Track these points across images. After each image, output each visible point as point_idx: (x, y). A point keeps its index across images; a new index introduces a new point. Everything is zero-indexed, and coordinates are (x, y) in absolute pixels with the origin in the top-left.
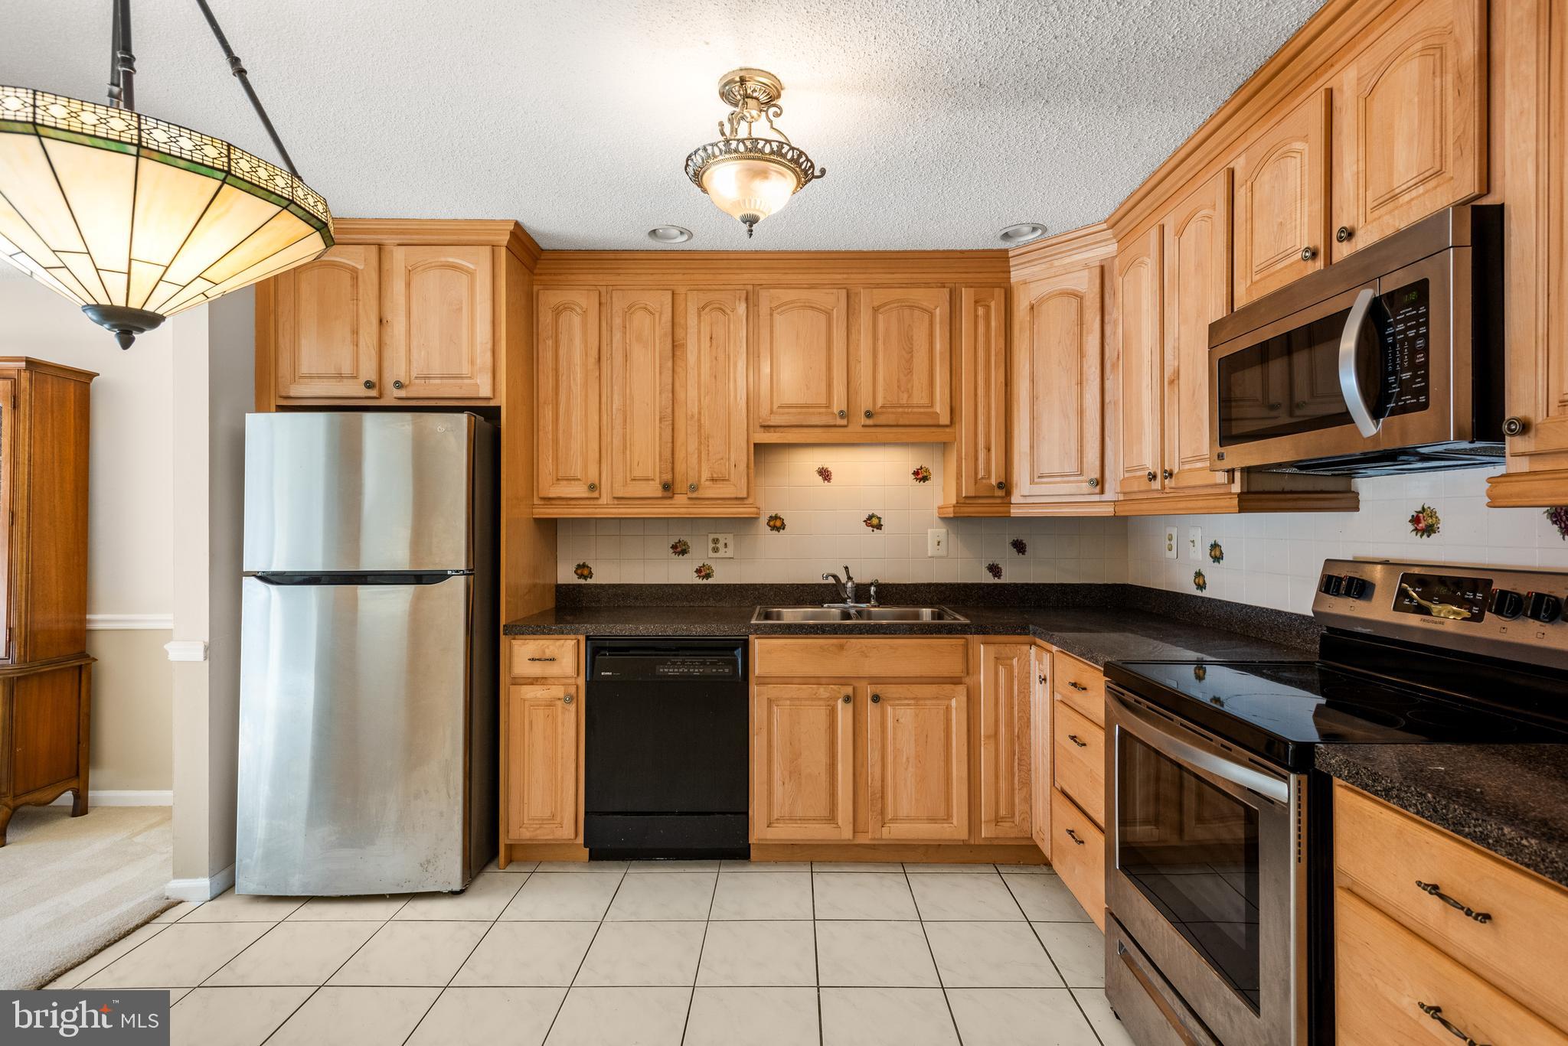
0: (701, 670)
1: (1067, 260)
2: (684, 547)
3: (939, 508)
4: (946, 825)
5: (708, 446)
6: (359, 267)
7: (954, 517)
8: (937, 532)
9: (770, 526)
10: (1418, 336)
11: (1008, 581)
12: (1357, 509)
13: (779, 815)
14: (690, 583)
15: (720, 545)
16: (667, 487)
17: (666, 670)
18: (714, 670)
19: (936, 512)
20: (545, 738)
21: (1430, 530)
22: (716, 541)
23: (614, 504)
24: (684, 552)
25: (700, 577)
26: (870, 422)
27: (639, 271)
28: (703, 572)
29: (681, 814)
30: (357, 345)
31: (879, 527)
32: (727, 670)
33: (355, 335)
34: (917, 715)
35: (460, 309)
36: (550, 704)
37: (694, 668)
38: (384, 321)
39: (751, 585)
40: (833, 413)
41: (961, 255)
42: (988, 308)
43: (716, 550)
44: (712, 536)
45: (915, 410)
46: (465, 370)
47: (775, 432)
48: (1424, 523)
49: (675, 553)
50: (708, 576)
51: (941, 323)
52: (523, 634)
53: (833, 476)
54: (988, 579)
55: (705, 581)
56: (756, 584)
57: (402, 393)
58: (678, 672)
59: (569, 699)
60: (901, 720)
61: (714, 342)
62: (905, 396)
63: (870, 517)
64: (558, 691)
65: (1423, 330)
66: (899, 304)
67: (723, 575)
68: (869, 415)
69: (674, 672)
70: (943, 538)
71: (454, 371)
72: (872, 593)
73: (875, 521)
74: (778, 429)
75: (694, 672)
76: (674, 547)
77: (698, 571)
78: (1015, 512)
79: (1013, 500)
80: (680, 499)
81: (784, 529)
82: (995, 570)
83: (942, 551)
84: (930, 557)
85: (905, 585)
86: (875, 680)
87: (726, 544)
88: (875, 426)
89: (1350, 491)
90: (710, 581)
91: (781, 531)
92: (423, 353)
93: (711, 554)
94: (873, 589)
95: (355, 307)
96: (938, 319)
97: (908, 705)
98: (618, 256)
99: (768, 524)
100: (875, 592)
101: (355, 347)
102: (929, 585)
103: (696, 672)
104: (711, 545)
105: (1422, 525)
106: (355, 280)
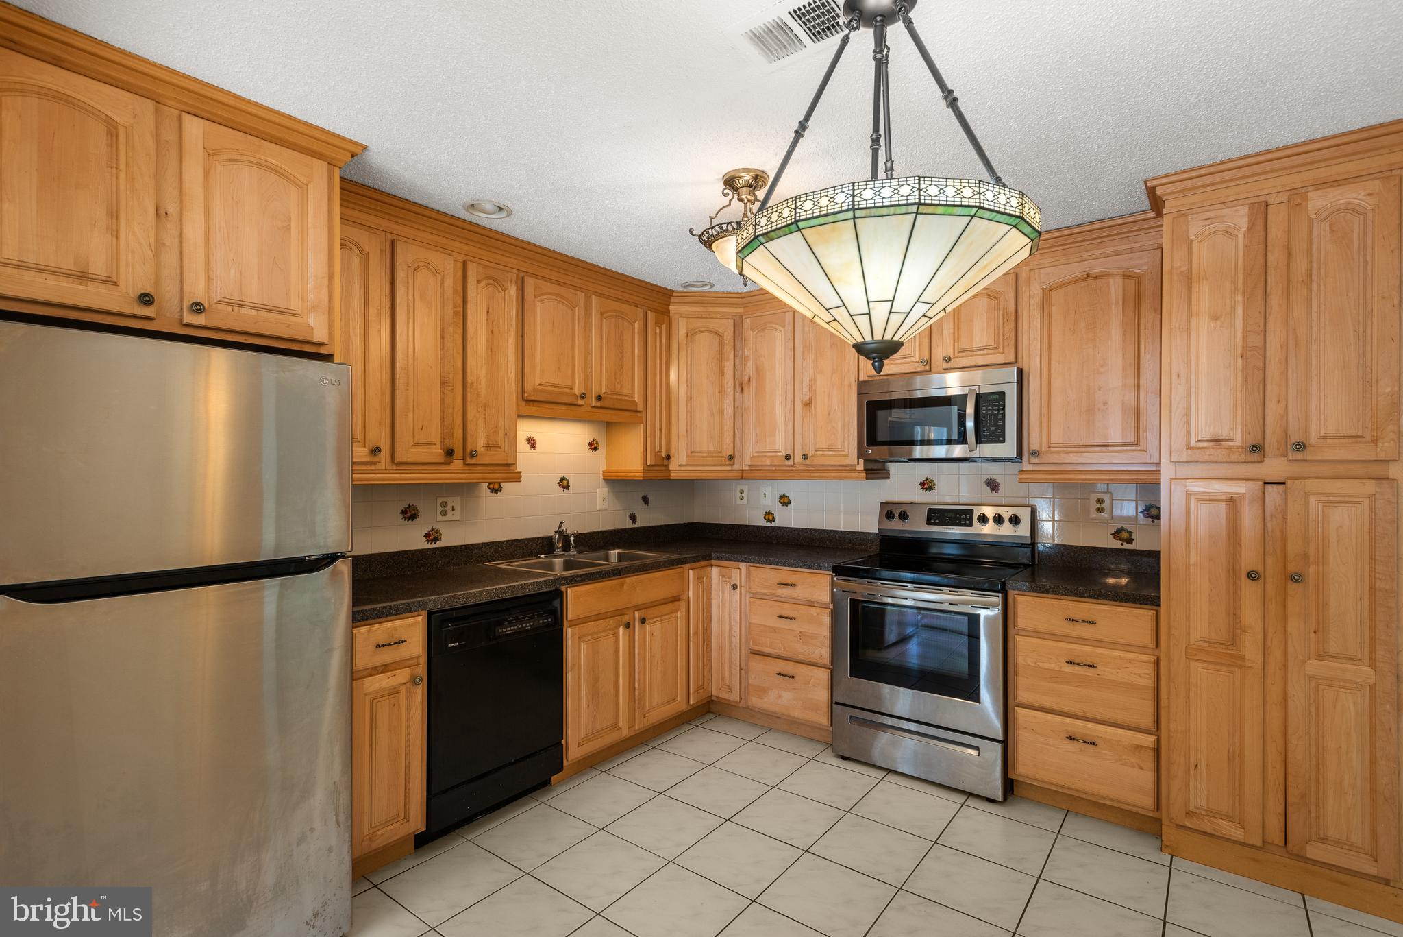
0: (531, 624)
1: (711, 309)
2: (413, 512)
3: (604, 472)
4: (675, 703)
5: (485, 415)
6: (117, 119)
7: (643, 480)
8: (602, 491)
9: (490, 489)
10: (998, 414)
11: (639, 526)
12: (889, 478)
13: (585, 733)
14: (420, 548)
15: (448, 508)
16: (449, 453)
17: (504, 630)
18: (541, 622)
19: (601, 475)
20: (390, 731)
21: (930, 488)
22: (444, 504)
23: (393, 470)
24: (413, 517)
25: (428, 541)
26: (598, 404)
27: (420, 227)
28: (432, 536)
29: (517, 761)
30: (117, 237)
31: (567, 487)
32: (550, 620)
33: (114, 221)
34: (662, 628)
35: (288, 228)
36: (394, 692)
37: (526, 623)
38: (162, 212)
39: (475, 544)
40: (575, 394)
41: (650, 287)
42: (661, 328)
43: (444, 513)
44: (440, 500)
45: (623, 398)
46: (295, 304)
47: (533, 406)
48: (927, 485)
49: (405, 518)
50: (436, 540)
51: (638, 333)
52: (367, 620)
53: (538, 445)
54: (629, 525)
55: (434, 545)
56: (479, 544)
57: (200, 320)
58: (514, 629)
59: (414, 681)
60: (654, 634)
61: (491, 316)
62: (619, 386)
63: (562, 479)
64: (403, 676)
65: (1001, 412)
66: (618, 314)
67: (451, 538)
68: (599, 398)
69: (511, 630)
70: (606, 495)
71: (280, 303)
72: (572, 542)
73: (565, 483)
74: (535, 404)
75: (526, 626)
76: (404, 512)
77: (427, 535)
78: (673, 475)
79: (671, 467)
80: (457, 464)
81: (500, 491)
82: (633, 518)
83: (605, 507)
84: (599, 511)
85: (584, 534)
86: (638, 608)
87: (453, 507)
88: (601, 407)
89: (885, 470)
90: (438, 544)
91: (499, 493)
92: (232, 271)
93: (440, 518)
94: (572, 539)
95: (114, 179)
96: (636, 330)
97: (657, 621)
98: (407, 206)
99: (488, 487)
100: (574, 541)
101: (115, 240)
102: (598, 532)
103: (528, 626)
104: (440, 509)
105: (926, 486)
106: (114, 138)
